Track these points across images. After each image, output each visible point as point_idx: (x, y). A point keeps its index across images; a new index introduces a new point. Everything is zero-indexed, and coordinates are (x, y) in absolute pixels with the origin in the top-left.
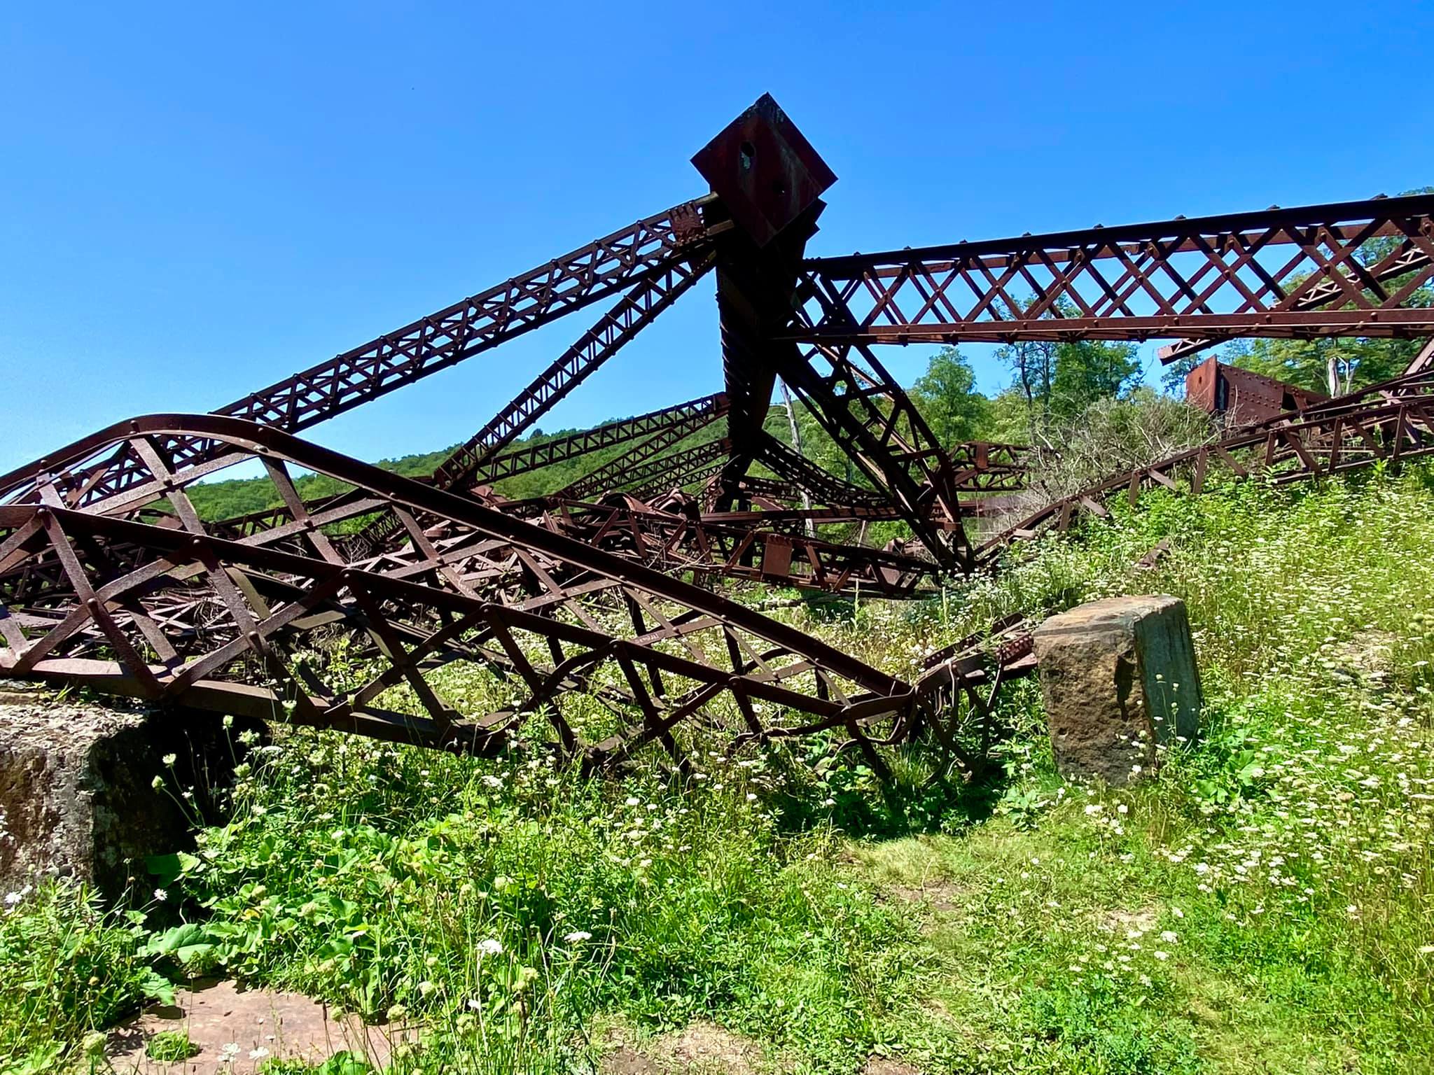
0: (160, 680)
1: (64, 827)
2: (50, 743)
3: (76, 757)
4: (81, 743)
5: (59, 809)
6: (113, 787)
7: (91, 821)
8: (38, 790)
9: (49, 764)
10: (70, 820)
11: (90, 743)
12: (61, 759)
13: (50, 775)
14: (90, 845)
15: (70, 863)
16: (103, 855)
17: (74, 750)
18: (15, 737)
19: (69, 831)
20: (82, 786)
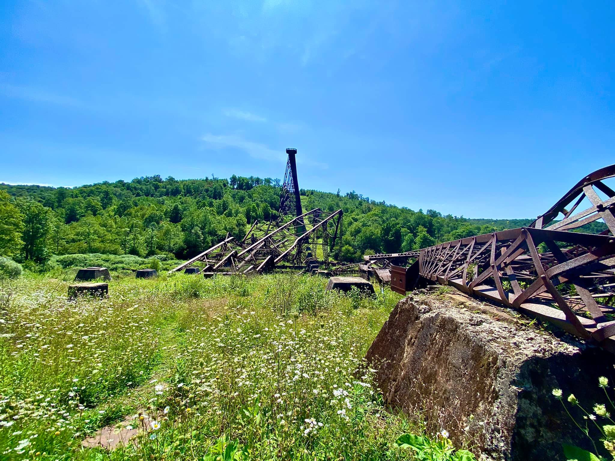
0: (587, 329)
1: (500, 403)
2: (501, 351)
3: (513, 364)
4: (519, 357)
5: (499, 391)
6: (540, 390)
7: (516, 407)
8: (492, 375)
9: (499, 363)
10: (504, 400)
11: (525, 358)
12: (504, 362)
13: (498, 368)
14: (513, 422)
15: (500, 426)
16: (523, 432)
17: (512, 359)
18: (488, 342)
19: (502, 407)
20: (513, 383)
